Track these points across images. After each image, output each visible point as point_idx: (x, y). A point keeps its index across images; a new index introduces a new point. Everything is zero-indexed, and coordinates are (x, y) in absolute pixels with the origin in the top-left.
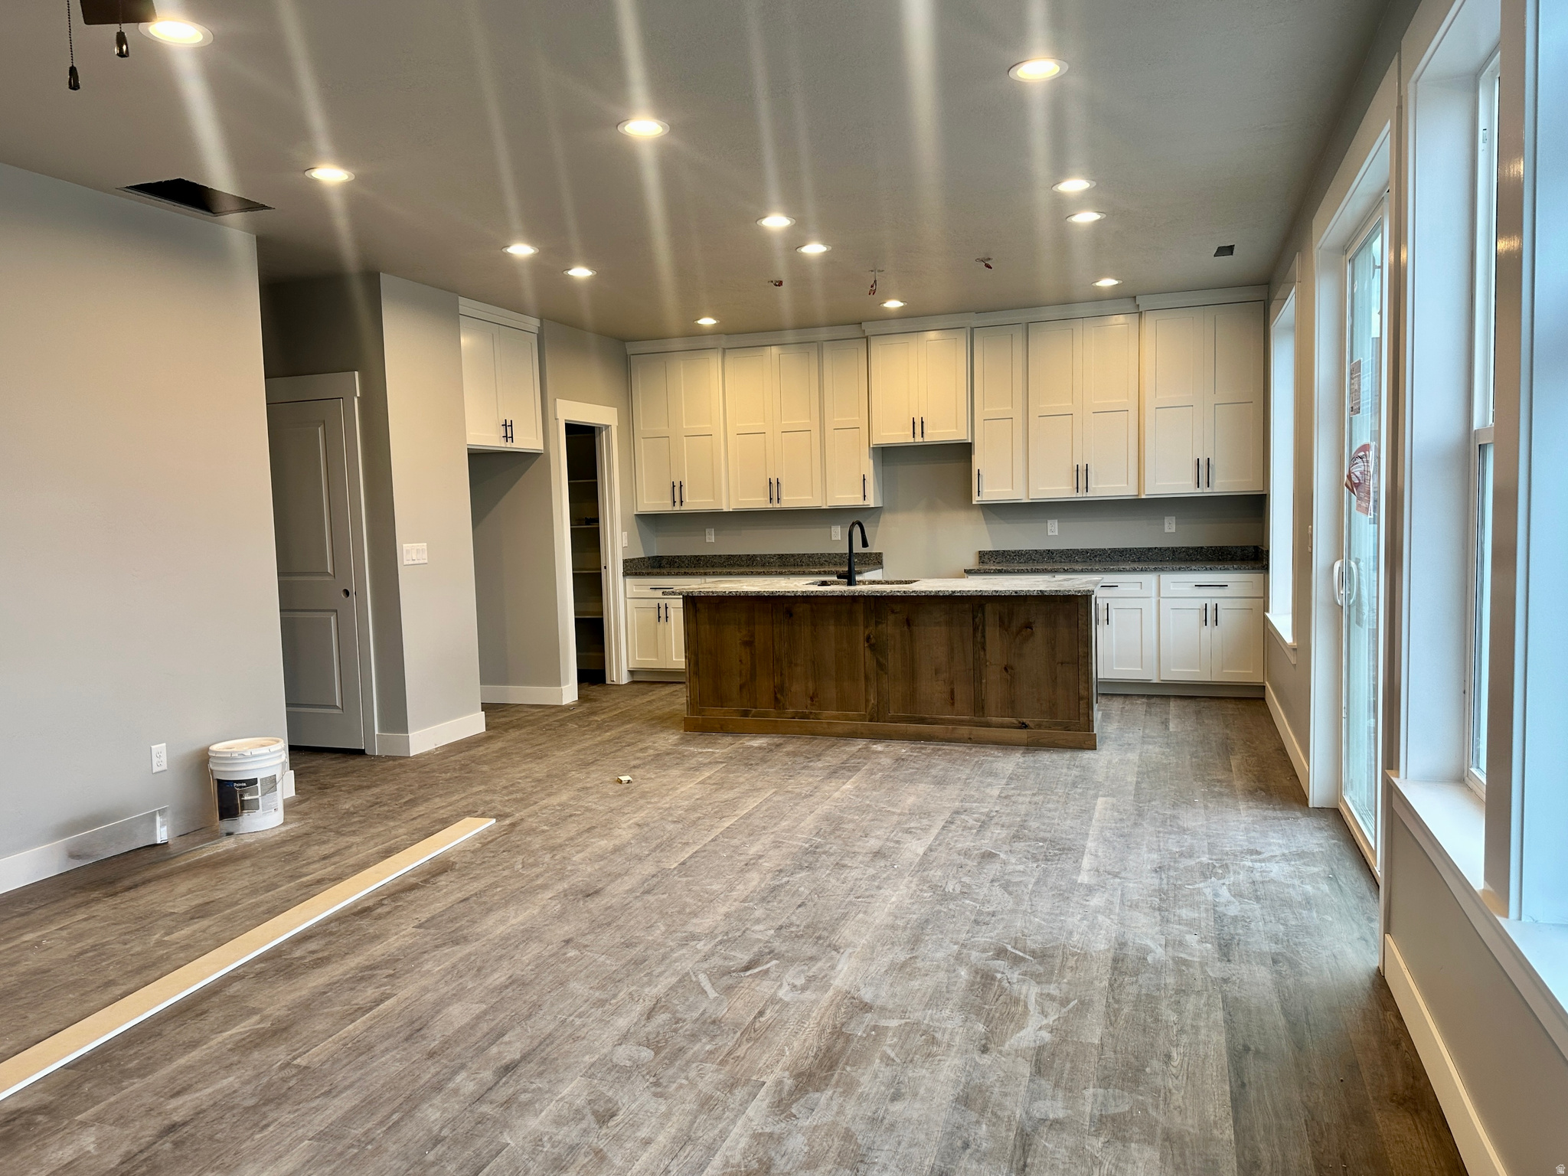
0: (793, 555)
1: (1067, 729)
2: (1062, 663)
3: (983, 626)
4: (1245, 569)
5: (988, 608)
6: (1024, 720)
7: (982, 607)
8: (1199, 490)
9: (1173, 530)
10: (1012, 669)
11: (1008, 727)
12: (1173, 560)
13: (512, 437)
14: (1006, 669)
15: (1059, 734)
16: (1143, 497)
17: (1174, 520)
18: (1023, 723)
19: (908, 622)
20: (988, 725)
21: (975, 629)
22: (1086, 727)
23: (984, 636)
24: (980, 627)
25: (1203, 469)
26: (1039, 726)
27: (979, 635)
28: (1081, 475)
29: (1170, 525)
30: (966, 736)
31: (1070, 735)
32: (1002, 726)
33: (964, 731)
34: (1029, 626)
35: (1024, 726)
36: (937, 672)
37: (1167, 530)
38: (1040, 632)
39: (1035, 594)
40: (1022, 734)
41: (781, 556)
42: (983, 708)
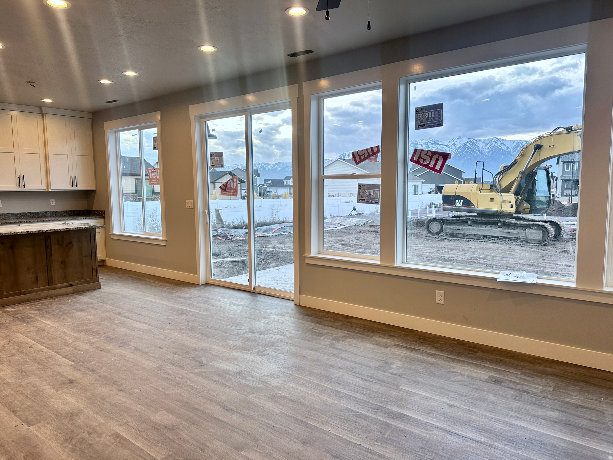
1: (88, 282)
2: (85, 257)
3: (51, 245)
4: (97, 218)
5: (52, 237)
6: (71, 283)
7: (49, 237)
8: (72, 188)
9: (54, 204)
10: (65, 262)
11: (64, 287)
12: (55, 216)
14: (62, 263)
15: (87, 286)
16: (50, 190)
17: (55, 200)
18: (71, 284)
19: (12, 248)
20: (55, 288)
21: (47, 248)
22: (96, 280)
23: (51, 250)
24: (49, 246)
25: (74, 180)
26: (77, 284)
27: (49, 249)
28: (21, 180)
29: (53, 202)
30: (46, 295)
31: (90, 285)
32: (62, 287)
33: (45, 293)
34: (71, 243)
35: (71, 285)
36: (28, 269)
37: (52, 204)
38: (75, 245)
39: (83, 228)
40: (71, 289)
42: (52, 281)
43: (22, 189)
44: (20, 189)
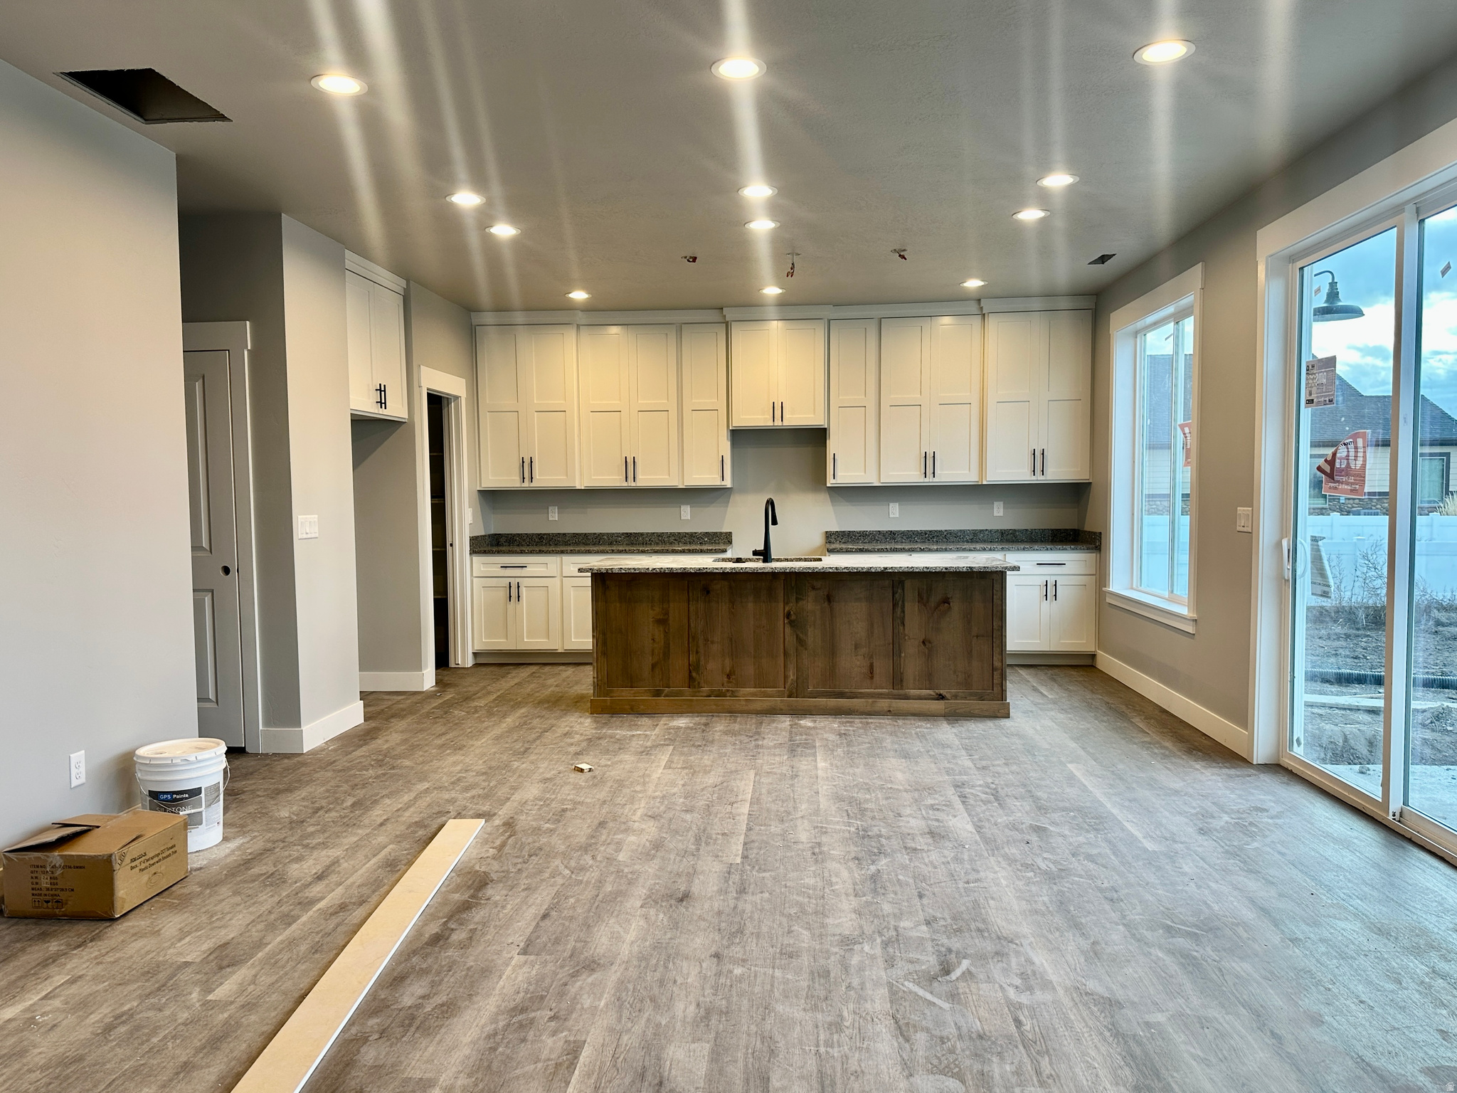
0: (642, 534)
1: (981, 698)
2: (977, 637)
3: (903, 602)
4: (1080, 549)
5: (908, 584)
6: (942, 692)
7: (902, 583)
8: (1034, 478)
9: (1001, 514)
10: (930, 642)
11: (926, 699)
12: (1002, 541)
13: (385, 403)
14: (924, 642)
15: (975, 705)
16: (985, 483)
17: (1002, 505)
18: (940, 695)
19: (829, 599)
20: (907, 697)
21: (895, 605)
22: (1000, 696)
23: (903, 612)
24: (900, 603)
25: (1038, 459)
26: (955, 697)
27: (899, 610)
28: (929, 461)
29: (998, 509)
30: (886, 709)
31: (985, 705)
32: (920, 698)
33: (883, 704)
34: (946, 601)
35: (941, 697)
36: (857, 647)
37: (995, 514)
38: (956, 606)
40: (938, 706)
41: (628, 535)
42: (902, 681)
43: (929, 481)
44: (926, 480)
